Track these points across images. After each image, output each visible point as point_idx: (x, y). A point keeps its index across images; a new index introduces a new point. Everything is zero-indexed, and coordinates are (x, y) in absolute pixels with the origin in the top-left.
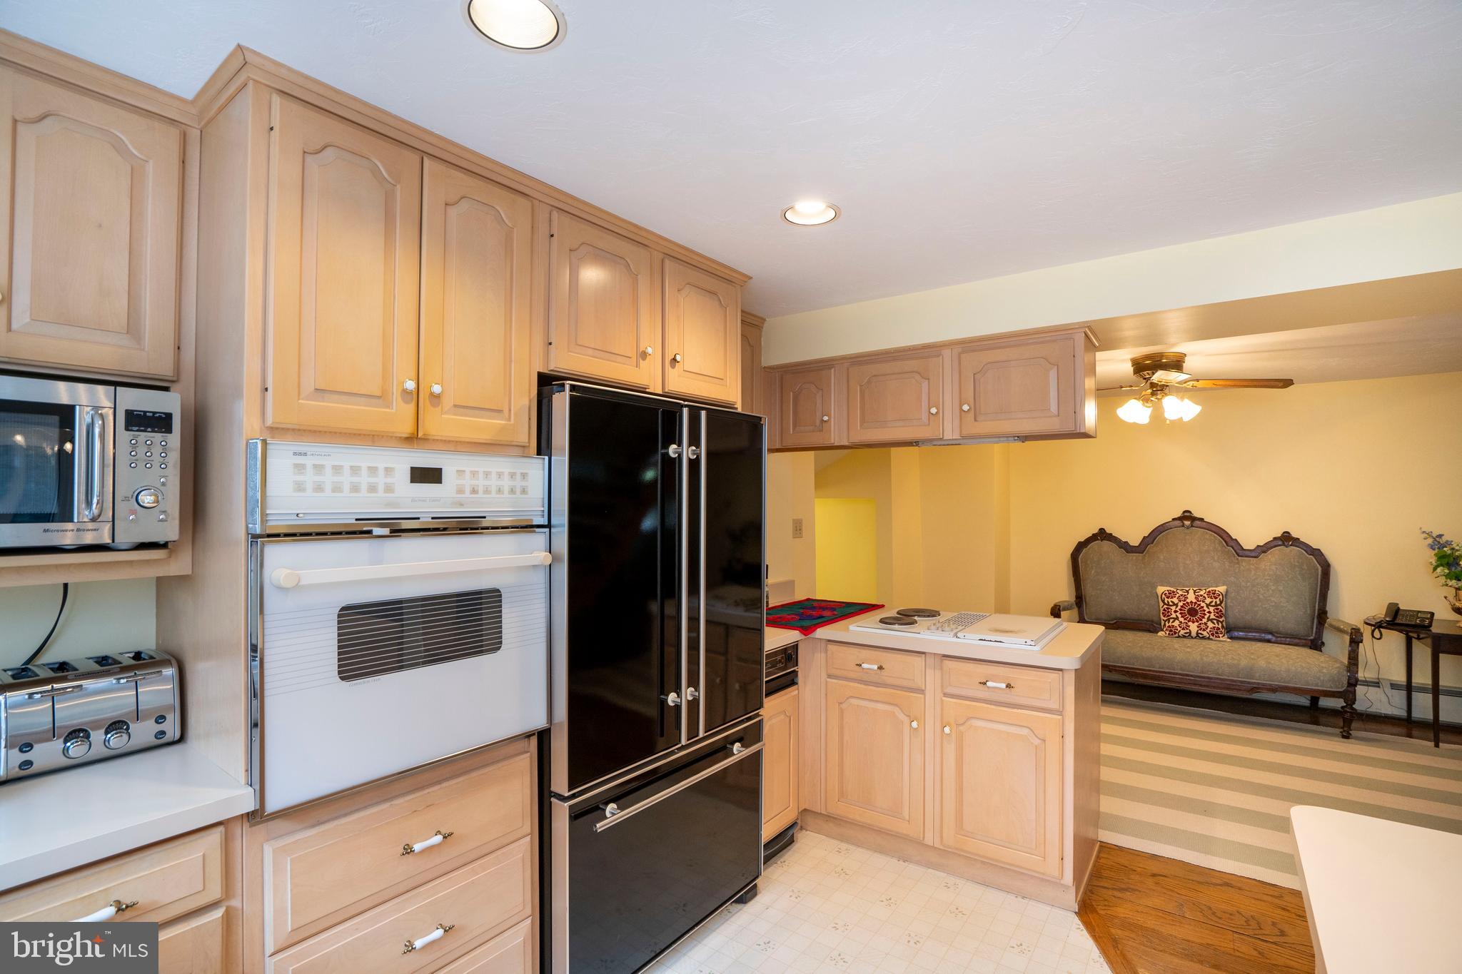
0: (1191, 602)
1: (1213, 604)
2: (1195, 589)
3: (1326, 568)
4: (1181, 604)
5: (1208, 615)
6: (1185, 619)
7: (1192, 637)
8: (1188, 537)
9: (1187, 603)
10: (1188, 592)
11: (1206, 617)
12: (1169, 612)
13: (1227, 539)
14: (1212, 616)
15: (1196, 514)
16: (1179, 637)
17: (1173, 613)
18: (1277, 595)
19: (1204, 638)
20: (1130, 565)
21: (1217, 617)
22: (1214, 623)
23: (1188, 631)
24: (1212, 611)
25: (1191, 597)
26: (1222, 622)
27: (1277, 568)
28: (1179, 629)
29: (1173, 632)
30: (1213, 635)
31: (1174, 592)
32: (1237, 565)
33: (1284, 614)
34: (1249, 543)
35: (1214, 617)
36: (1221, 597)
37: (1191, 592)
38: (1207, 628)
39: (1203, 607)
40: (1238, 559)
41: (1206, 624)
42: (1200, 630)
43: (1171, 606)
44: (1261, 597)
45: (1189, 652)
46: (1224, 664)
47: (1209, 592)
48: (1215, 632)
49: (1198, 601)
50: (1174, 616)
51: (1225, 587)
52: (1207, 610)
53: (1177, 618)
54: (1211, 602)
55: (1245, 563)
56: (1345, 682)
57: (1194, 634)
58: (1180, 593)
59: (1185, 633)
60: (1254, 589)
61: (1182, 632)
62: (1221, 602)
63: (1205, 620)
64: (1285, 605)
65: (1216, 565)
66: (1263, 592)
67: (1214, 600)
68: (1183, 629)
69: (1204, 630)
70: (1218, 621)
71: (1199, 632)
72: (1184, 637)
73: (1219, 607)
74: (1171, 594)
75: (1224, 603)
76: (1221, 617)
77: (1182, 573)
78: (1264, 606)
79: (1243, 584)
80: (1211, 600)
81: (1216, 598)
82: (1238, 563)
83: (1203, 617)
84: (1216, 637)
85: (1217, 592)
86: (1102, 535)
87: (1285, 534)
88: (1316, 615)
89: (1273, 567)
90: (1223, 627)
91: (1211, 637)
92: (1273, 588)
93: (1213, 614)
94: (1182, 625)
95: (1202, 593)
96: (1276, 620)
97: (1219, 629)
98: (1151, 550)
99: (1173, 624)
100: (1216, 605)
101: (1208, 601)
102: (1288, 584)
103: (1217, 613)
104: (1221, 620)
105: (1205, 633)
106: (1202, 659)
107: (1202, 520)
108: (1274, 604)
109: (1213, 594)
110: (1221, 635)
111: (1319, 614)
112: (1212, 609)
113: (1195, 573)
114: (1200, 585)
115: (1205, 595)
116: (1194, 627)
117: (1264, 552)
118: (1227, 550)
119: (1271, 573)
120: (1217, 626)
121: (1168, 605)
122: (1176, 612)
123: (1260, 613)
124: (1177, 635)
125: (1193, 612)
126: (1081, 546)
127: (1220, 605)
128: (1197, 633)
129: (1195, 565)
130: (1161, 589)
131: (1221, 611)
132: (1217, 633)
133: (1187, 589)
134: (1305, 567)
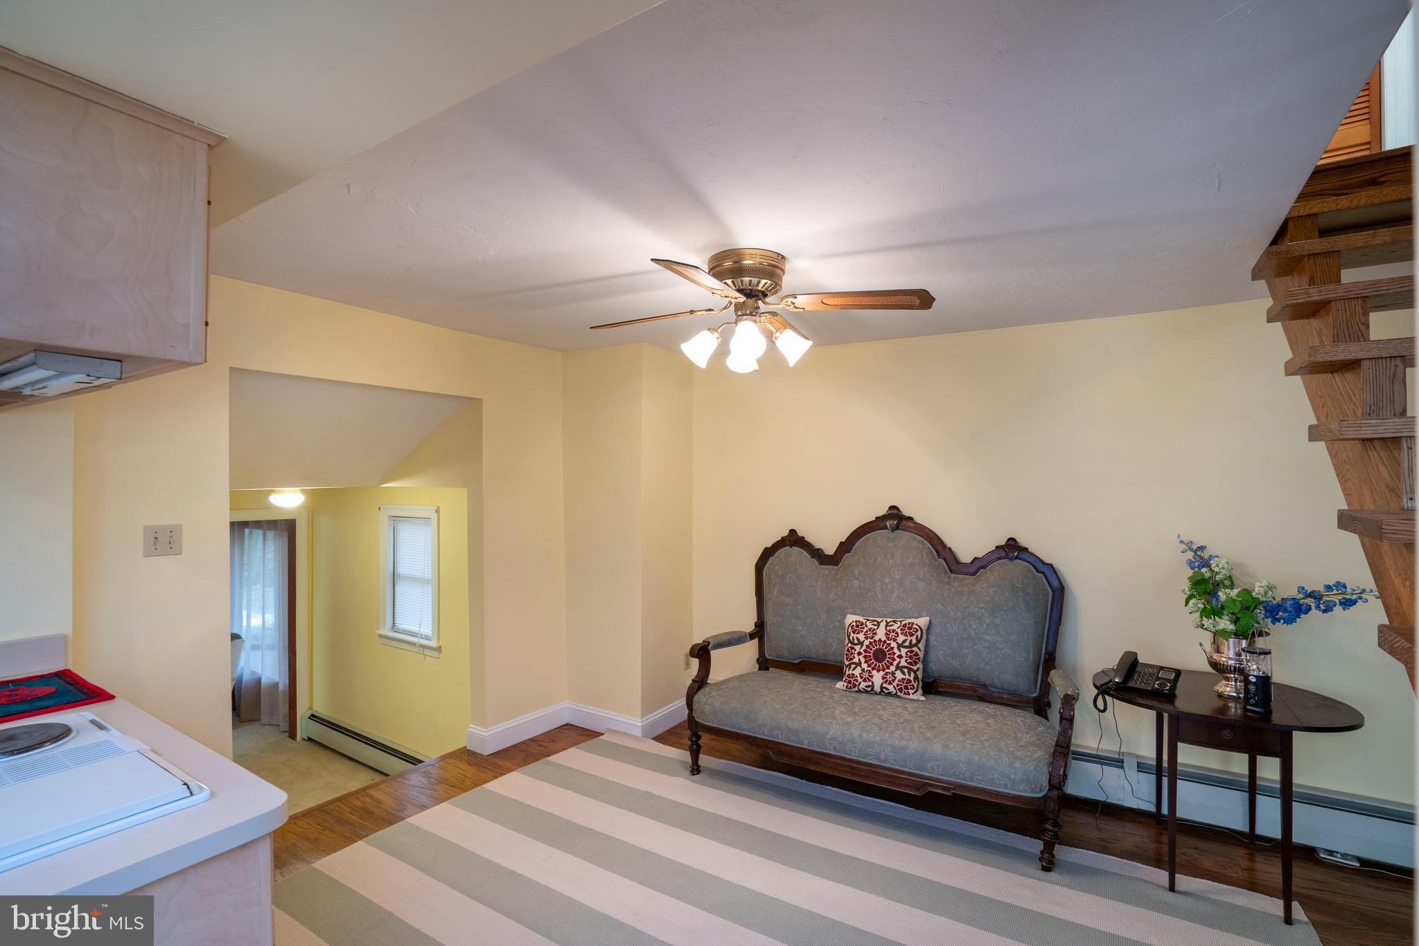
0: (880, 640)
1: (907, 644)
2: (889, 620)
3: (1059, 592)
4: (867, 643)
5: (898, 660)
6: (869, 666)
7: (876, 693)
8: (890, 544)
9: (875, 641)
10: (879, 624)
11: (895, 663)
12: (852, 653)
13: (940, 548)
14: (903, 663)
15: (906, 512)
16: (859, 691)
17: (856, 655)
18: (993, 632)
19: (889, 694)
20: (819, 583)
21: (908, 663)
22: (904, 673)
23: (870, 683)
24: (904, 655)
25: (881, 634)
26: (915, 672)
27: (995, 592)
28: (860, 680)
29: (852, 685)
30: (901, 690)
31: (862, 624)
32: (947, 586)
33: (999, 660)
34: (965, 555)
35: (905, 664)
36: (919, 633)
37: (883, 625)
38: (893, 681)
39: (892, 648)
40: (949, 577)
41: (893, 674)
42: (886, 682)
43: (856, 644)
44: (973, 633)
45: (848, 723)
46: (888, 746)
47: (905, 625)
48: (905, 686)
49: (888, 638)
50: (856, 660)
51: (927, 619)
52: (898, 653)
53: (859, 664)
54: (905, 641)
55: (958, 581)
56: (1045, 783)
57: (877, 688)
58: (870, 625)
59: (867, 686)
60: (965, 622)
61: (863, 685)
62: (918, 641)
63: (892, 668)
64: (1002, 646)
65: (921, 585)
66: (975, 626)
67: (909, 638)
68: (865, 680)
69: (890, 683)
70: (910, 670)
71: (884, 685)
72: (866, 692)
73: (915, 649)
74: (858, 627)
75: (923, 641)
76: (916, 663)
77: (879, 596)
78: (975, 648)
79: (952, 613)
80: (905, 638)
81: (912, 635)
82: (949, 583)
83: (892, 664)
84: (905, 693)
85: (914, 626)
86: (793, 539)
87: (1011, 542)
88: (1042, 661)
89: (991, 591)
90: (916, 678)
91: (899, 693)
92: (988, 621)
93: (904, 659)
94: (866, 675)
95: (895, 627)
96: (988, 668)
97: (910, 681)
98: (846, 562)
99: (853, 672)
100: (911, 645)
101: (901, 639)
102: (1007, 616)
103: (910, 657)
104: (915, 668)
105: (891, 688)
106: (860, 736)
107: (911, 519)
108: (987, 645)
109: (908, 629)
110: (911, 691)
111: (1046, 661)
112: (904, 651)
113: (894, 596)
114: (896, 615)
115: (899, 631)
116: (877, 678)
117: (984, 567)
118: (937, 563)
119: (988, 599)
120: (907, 677)
121: (853, 643)
122: (859, 654)
123: (970, 657)
124: (856, 689)
125: (880, 656)
126: (768, 553)
127: (916, 645)
128: (882, 688)
129: (895, 584)
130: (850, 619)
131: (916, 654)
132: (906, 688)
133: (879, 620)
134: (1030, 591)
